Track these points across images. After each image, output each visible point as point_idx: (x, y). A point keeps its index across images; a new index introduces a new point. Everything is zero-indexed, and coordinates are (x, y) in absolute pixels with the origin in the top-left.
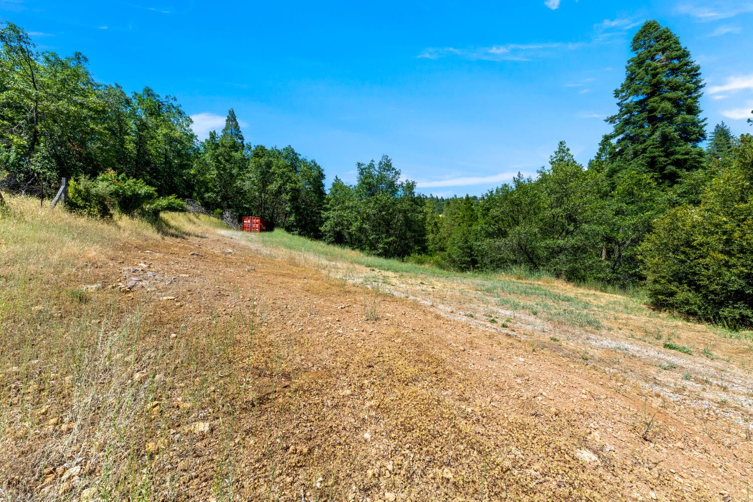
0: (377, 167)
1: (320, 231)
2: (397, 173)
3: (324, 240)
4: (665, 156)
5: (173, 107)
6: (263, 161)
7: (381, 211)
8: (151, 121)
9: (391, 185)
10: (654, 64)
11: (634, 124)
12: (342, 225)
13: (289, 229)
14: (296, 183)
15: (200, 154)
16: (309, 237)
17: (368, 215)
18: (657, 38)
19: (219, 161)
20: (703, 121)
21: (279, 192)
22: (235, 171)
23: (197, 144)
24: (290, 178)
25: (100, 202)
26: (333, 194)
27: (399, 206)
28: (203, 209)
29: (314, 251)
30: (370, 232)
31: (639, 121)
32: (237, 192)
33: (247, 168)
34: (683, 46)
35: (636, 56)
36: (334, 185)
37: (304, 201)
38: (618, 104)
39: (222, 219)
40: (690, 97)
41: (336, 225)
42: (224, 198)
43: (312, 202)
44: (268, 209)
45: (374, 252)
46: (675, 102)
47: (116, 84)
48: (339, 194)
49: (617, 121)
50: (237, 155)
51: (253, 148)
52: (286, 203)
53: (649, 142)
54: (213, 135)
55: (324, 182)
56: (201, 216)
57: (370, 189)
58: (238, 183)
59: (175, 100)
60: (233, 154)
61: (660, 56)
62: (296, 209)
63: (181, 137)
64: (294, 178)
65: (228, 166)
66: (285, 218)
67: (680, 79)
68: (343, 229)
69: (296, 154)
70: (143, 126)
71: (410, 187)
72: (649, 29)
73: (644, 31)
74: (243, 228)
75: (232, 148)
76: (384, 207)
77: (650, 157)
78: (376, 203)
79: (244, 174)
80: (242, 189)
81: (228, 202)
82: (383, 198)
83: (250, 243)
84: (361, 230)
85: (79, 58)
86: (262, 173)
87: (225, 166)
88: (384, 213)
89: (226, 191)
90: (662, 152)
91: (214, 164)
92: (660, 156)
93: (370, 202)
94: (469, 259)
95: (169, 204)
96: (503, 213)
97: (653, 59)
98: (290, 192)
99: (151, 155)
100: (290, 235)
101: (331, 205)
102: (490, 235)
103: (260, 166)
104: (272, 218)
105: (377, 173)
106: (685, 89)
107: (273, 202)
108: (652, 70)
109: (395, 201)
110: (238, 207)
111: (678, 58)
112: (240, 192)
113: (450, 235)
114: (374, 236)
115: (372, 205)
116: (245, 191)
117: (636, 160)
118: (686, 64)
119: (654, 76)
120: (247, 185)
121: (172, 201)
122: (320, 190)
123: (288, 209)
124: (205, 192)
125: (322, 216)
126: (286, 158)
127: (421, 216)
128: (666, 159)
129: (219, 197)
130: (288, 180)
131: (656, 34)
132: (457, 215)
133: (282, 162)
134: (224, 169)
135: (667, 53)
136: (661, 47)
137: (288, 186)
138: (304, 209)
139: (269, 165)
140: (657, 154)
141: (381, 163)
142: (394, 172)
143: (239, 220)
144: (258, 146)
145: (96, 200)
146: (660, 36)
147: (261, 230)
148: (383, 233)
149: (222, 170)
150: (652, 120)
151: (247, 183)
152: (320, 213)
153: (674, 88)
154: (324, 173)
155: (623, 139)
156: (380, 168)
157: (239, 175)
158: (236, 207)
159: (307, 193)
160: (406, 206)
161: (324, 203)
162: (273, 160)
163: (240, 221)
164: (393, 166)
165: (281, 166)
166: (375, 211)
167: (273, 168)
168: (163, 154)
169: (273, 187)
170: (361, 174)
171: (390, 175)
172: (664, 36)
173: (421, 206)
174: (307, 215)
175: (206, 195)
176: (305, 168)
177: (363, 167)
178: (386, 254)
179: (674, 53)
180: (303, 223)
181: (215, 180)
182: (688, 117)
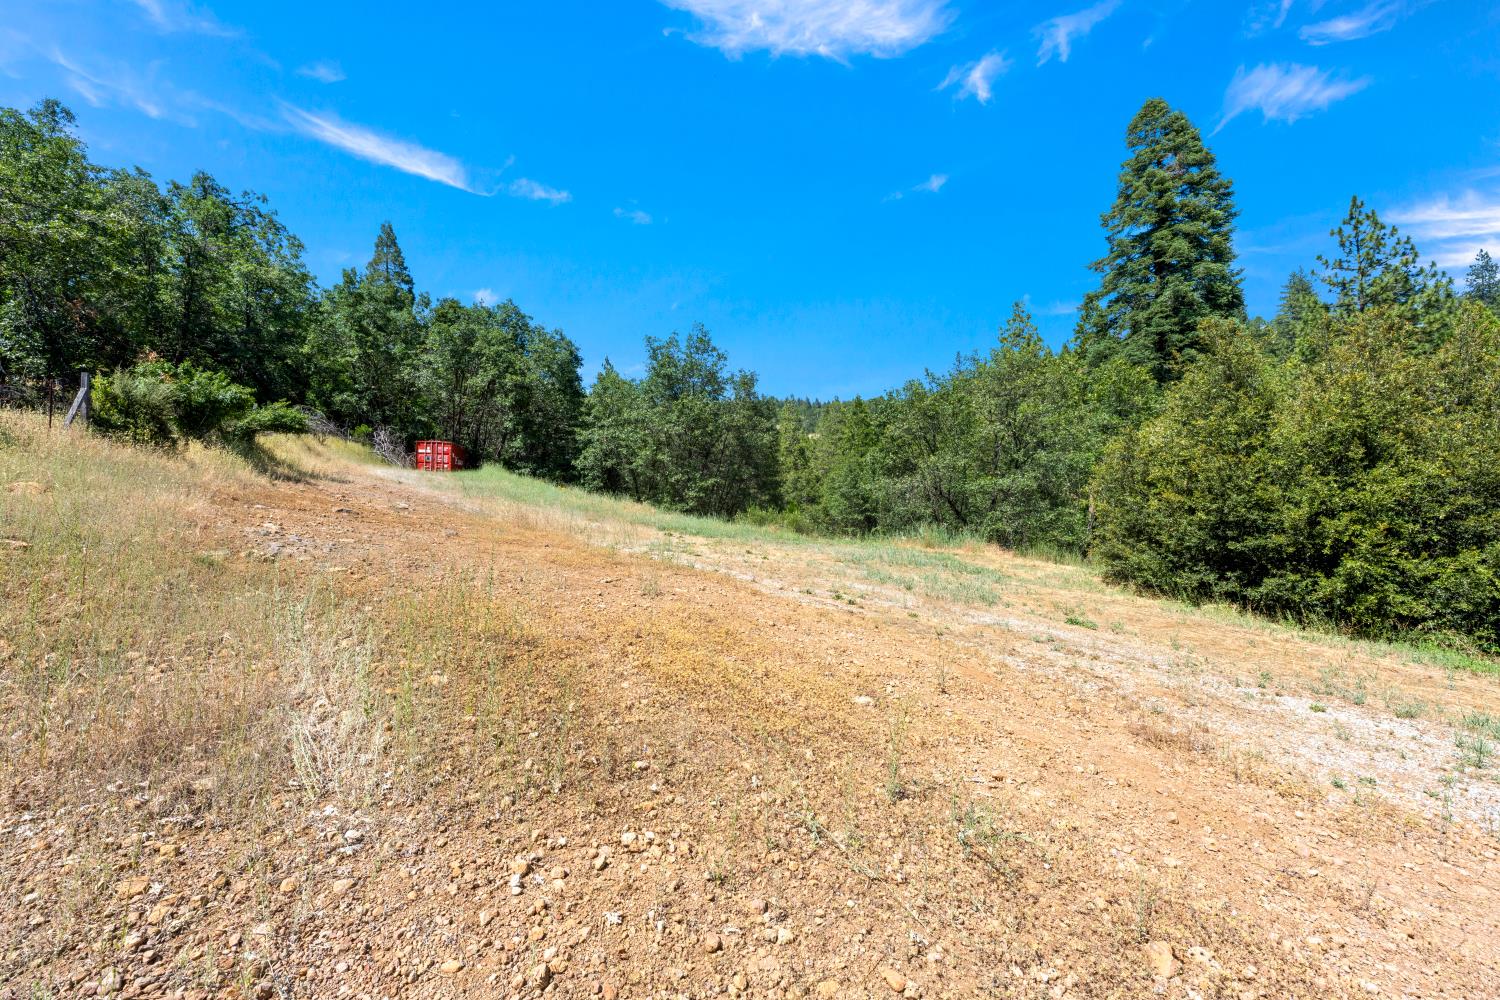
0: (683, 346)
1: (574, 468)
2: (721, 357)
3: (583, 484)
4: (1182, 332)
5: (260, 215)
6: (456, 330)
7: (692, 430)
8: (214, 247)
9: (712, 378)
10: (1161, 173)
11: (1132, 274)
12: (618, 455)
13: (510, 465)
14: (523, 374)
15: (322, 313)
16: (553, 479)
17: (669, 437)
18: (1165, 128)
19: (362, 329)
20: (1238, 274)
21: (489, 391)
22: (397, 349)
23: (316, 293)
24: (511, 364)
25: (153, 418)
26: (599, 395)
27: (726, 419)
28: (332, 425)
29: (562, 504)
30: (672, 468)
31: (1140, 270)
32: (402, 391)
33: (423, 343)
34: (1204, 144)
35: (1134, 156)
36: (601, 378)
37: (540, 410)
38: (1108, 239)
39: (373, 446)
40: (1218, 233)
41: (606, 455)
42: (376, 403)
43: (556, 411)
44: (467, 424)
45: (679, 506)
46: (1195, 240)
47: (137, 169)
48: (612, 396)
49: (1107, 269)
50: (400, 317)
51: (434, 304)
52: (504, 413)
53: (1154, 308)
54: (350, 279)
55: (579, 371)
56: (330, 440)
57: (670, 387)
58: (406, 373)
59: (265, 200)
60: (393, 314)
61: (1171, 160)
62: (526, 426)
63: (281, 280)
64: (519, 365)
65: (381, 338)
66: (503, 442)
67: (1200, 201)
68: (618, 464)
69: (523, 317)
70: (196, 256)
71: (748, 383)
72: (1151, 111)
73: (1145, 115)
74: (416, 464)
75: (391, 303)
76: (697, 420)
77: (1157, 334)
78: (681, 412)
79: (416, 355)
80: (413, 385)
81: (384, 411)
82: (698, 404)
83: (437, 492)
84: (654, 464)
85: (54, 113)
86: (454, 353)
87: (375, 339)
88: (697, 432)
89: (379, 389)
90: (1175, 324)
91: (353, 334)
92: (1172, 332)
93: (669, 410)
94: (861, 517)
95: (276, 419)
96: (908, 431)
97: (1159, 163)
98: (512, 391)
99: (214, 314)
100: (514, 477)
101: (595, 417)
102: (890, 472)
103: (451, 339)
104: (475, 442)
105: (684, 357)
106: (1209, 218)
107: (477, 411)
108: (1157, 184)
109: (719, 409)
110: (406, 422)
111: (1199, 164)
112: (408, 390)
113: (827, 472)
114: (679, 476)
115: (674, 417)
116: (419, 390)
117: (1135, 337)
118: (1210, 176)
119: (1161, 193)
120: (424, 377)
121: (281, 412)
122: (571, 387)
123: (508, 425)
124: (333, 390)
125: (578, 438)
126: (504, 323)
127: (767, 438)
128: (1180, 337)
129: (365, 402)
130: (508, 367)
131: (1163, 121)
132: (839, 435)
133: (496, 332)
134: (375, 346)
135: (1181, 155)
136: (1171, 144)
137: (509, 380)
138: (541, 425)
139: (469, 338)
140: (1167, 328)
141: (690, 338)
142: (715, 353)
143: (408, 448)
144: (445, 301)
145: (146, 414)
146: (1170, 125)
147: (454, 467)
148: (695, 469)
149: (370, 347)
150: (1161, 269)
151: (425, 373)
152: (573, 433)
153: (1193, 216)
154: (580, 354)
155: (1117, 301)
156: (689, 347)
157: (407, 356)
158: (401, 420)
159: (547, 393)
160: (739, 418)
161: (581, 414)
162: (476, 328)
163: (411, 448)
164: (713, 343)
165: (493, 341)
166: (679, 429)
167: (477, 344)
168: (240, 312)
169: (478, 381)
170: (654, 357)
171: (709, 361)
172: (1175, 126)
173: (769, 419)
174: (548, 435)
175: (338, 398)
176: (542, 345)
177: (656, 345)
178: (702, 508)
179: (1192, 157)
180: (539, 451)
181: (354, 367)
182: (1213, 266)
